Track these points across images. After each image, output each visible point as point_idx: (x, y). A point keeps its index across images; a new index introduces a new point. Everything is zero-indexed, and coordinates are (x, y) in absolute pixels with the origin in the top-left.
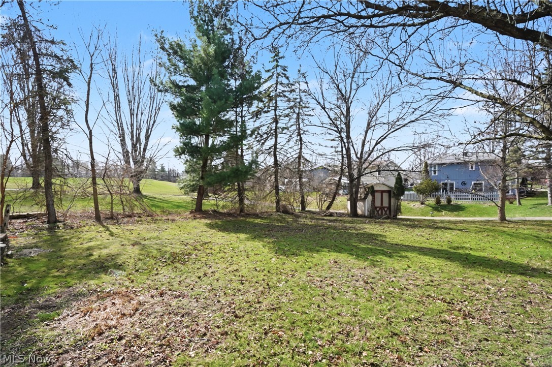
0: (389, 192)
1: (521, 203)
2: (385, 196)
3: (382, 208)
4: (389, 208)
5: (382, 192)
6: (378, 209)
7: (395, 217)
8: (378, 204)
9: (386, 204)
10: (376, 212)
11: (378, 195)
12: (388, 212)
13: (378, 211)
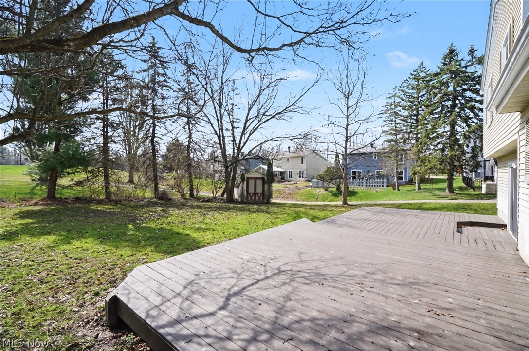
0: (263, 179)
1: (400, 189)
2: (259, 183)
3: (255, 194)
4: (263, 193)
5: (256, 179)
6: (251, 195)
7: (268, 203)
8: (252, 190)
9: (259, 190)
10: (249, 198)
11: (252, 182)
12: (261, 198)
13: (251, 197)
